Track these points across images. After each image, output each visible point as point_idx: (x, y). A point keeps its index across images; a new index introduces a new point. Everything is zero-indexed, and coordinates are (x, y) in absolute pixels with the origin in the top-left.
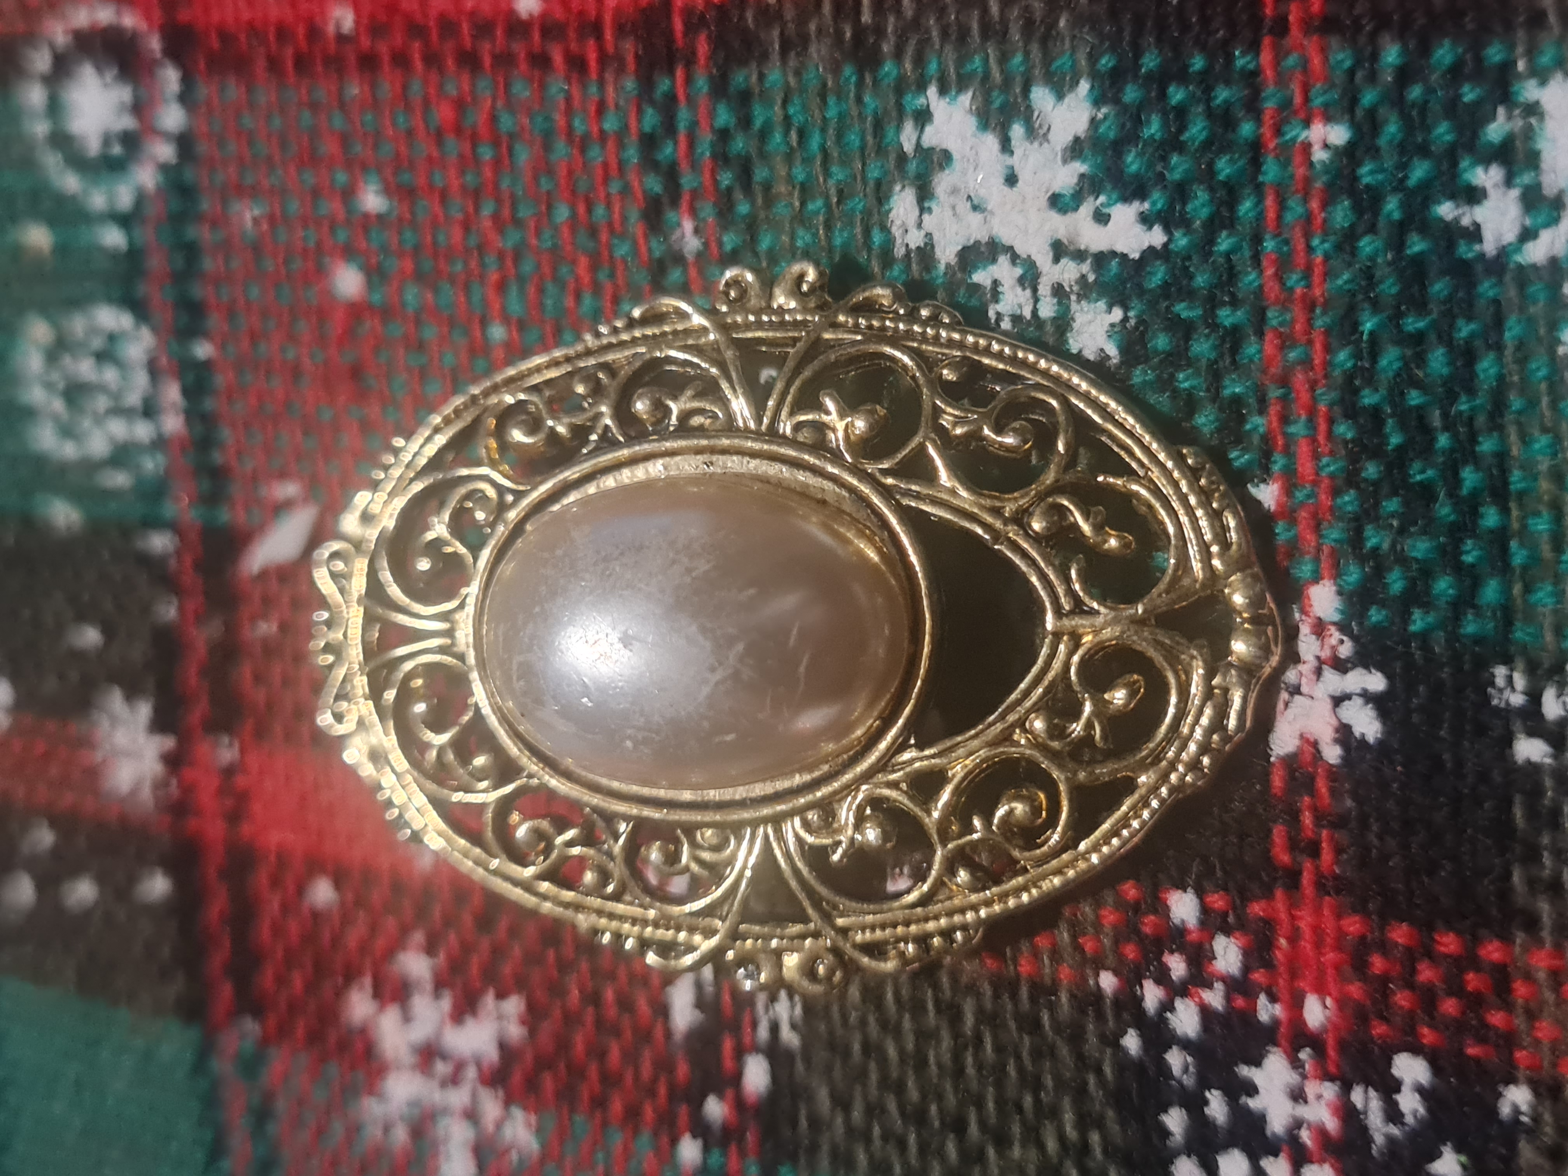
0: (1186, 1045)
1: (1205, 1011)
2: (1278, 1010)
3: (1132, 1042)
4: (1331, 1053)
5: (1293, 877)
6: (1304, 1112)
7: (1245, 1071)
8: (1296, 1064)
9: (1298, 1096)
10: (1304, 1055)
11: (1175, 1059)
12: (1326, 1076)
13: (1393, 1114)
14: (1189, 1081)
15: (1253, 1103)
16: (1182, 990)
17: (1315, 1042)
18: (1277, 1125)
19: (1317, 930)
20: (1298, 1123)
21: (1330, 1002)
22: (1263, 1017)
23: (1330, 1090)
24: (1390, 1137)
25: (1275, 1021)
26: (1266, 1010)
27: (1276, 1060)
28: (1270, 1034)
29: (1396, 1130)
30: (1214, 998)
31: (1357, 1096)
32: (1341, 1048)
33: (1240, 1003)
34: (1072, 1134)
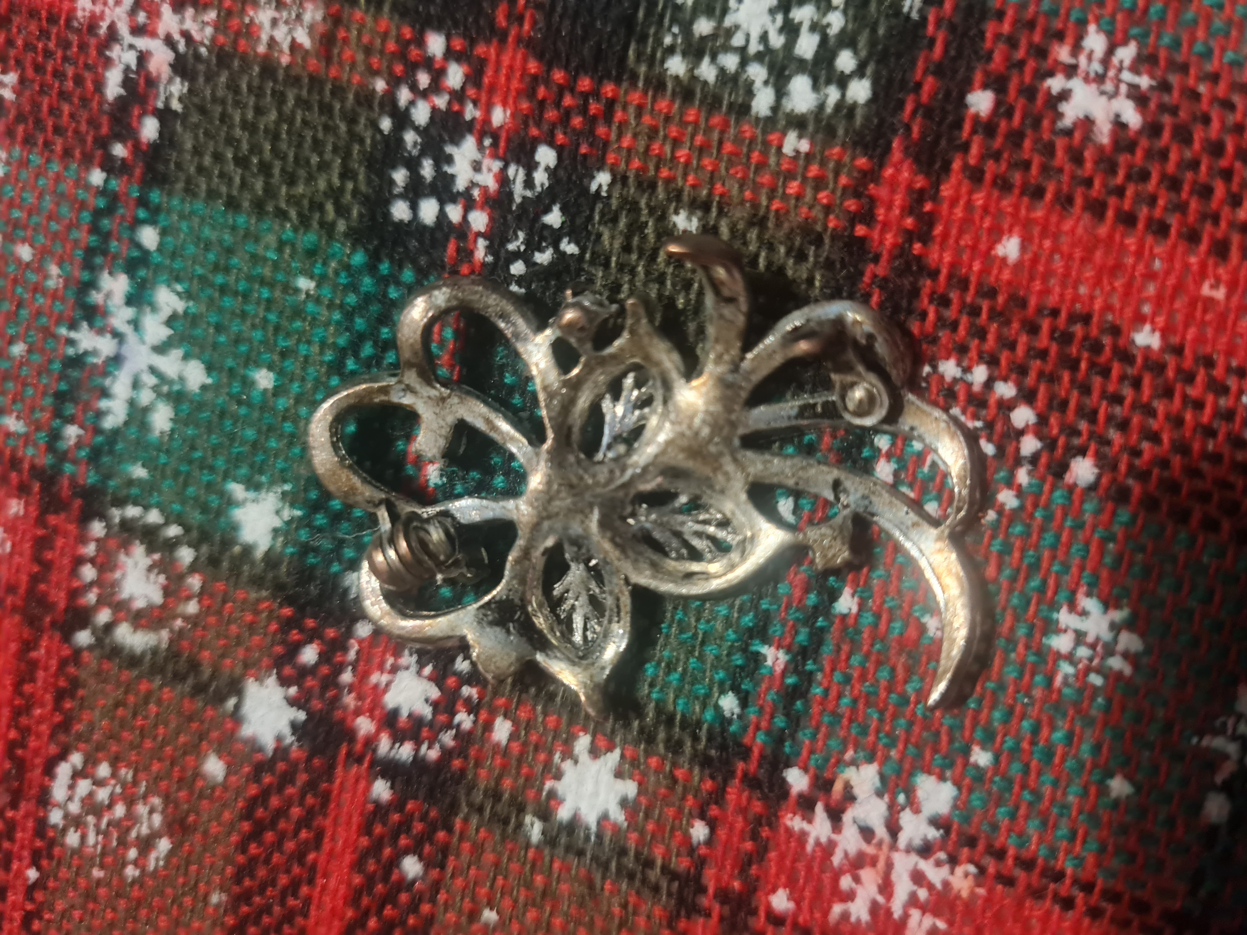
0: (419, 130)
1: (434, 110)
2: (478, 114)
3: (386, 124)
4: (502, 144)
5: (503, 37)
6: (479, 178)
7: (449, 149)
8: (480, 147)
9: (477, 167)
10: (487, 142)
11: (410, 137)
12: (496, 157)
14: (415, 152)
15: (450, 170)
16: (425, 94)
17: (495, 136)
18: (461, 185)
19: (511, 67)
20: (473, 184)
21: (508, 113)
22: (468, 117)
23: (497, 165)
24: (524, 198)
25: (474, 119)
26: (470, 112)
27: (469, 143)
28: (469, 127)
29: (529, 194)
30: (441, 102)
31: (511, 171)
32: (508, 140)
33: (456, 108)
34: (336, 182)
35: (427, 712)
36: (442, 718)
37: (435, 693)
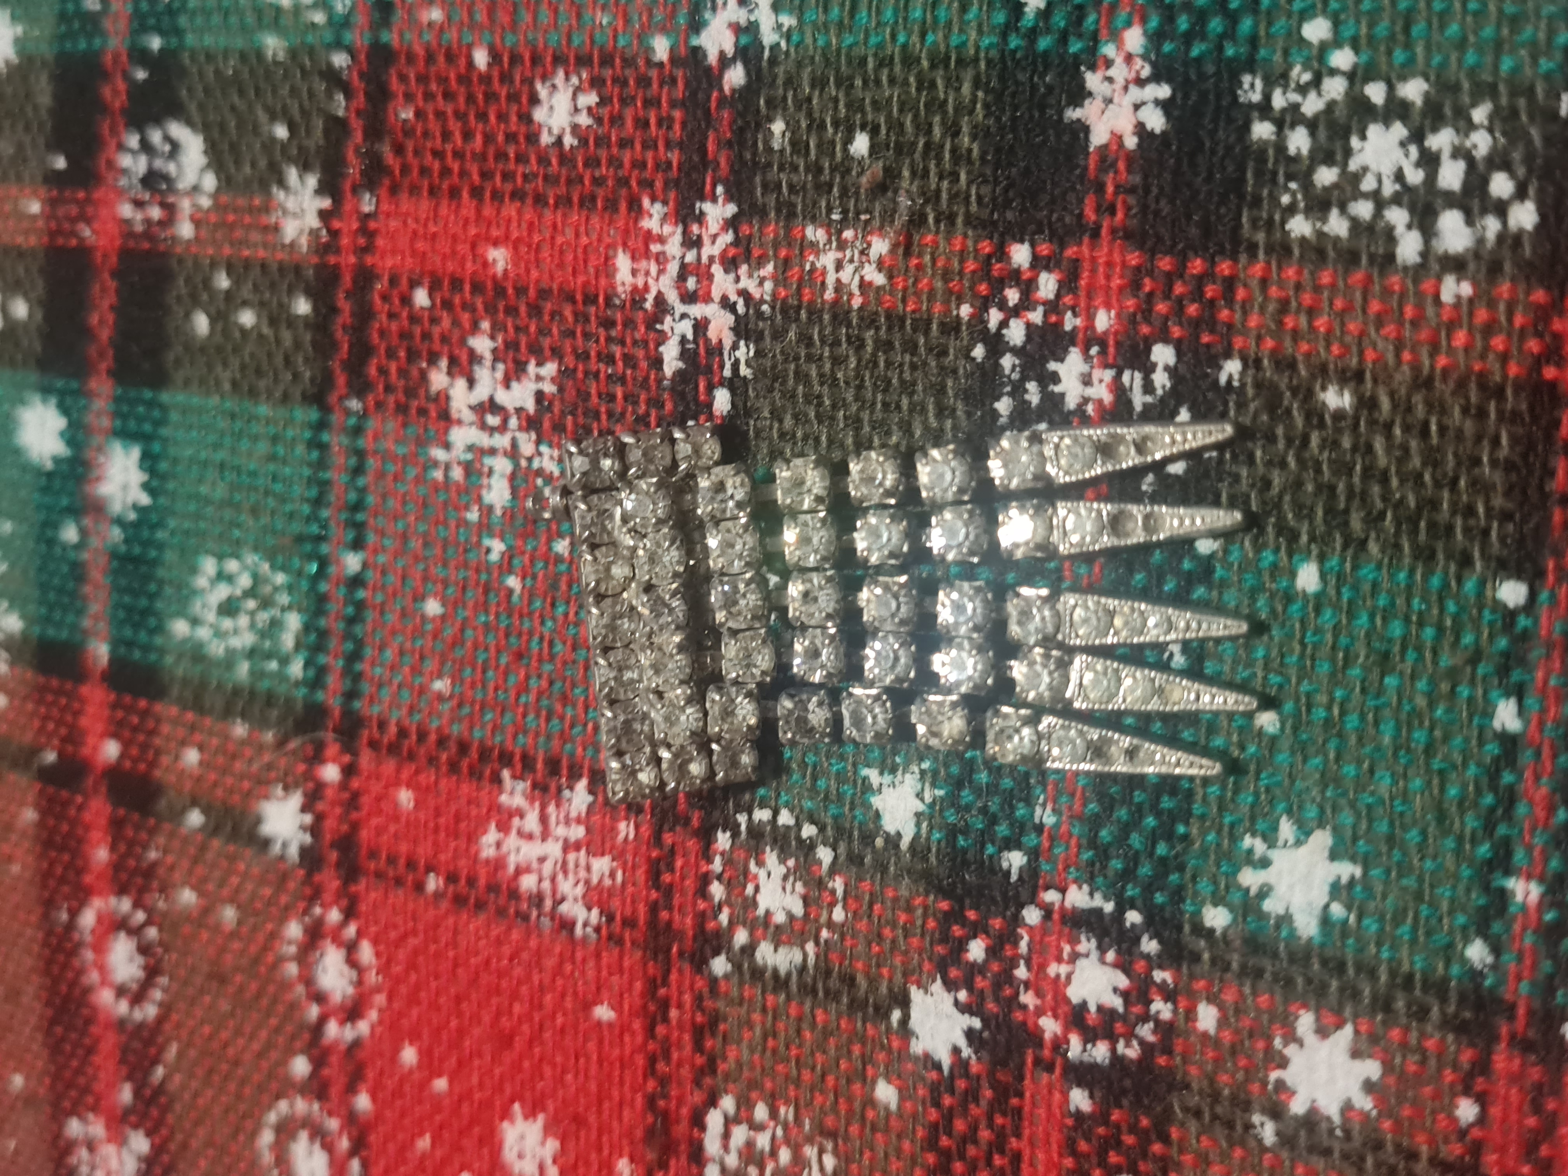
0: (1016, 351)
1: (1030, 327)
2: (1078, 322)
3: (979, 352)
4: (1111, 350)
5: (1095, 232)
6: (1090, 392)
7: (1052, 366)
8: (1087, 358)
9: (1087, 381)
10: (1094, 350)
11: (1007, 361)
12: (1106, 366)
13: (1148, 387)
14: (1015, 376)
15: (1057, 389)
16: (1016, 312)
17: (1102, 341)
18: (1071, 403)
19: (1109, 264)
20: (1086, 400)
21: (1113, 313)
22: (1068, 327)
23: (1109, 375)
24: (1145, 405)
25: (1075, 328)
26: (1070, 322)
27: (1074, 356)
28: (1071, 339)
29: (1149, 399)
30: (1036, 316)
31: (1126, 377)
32: (1118, 344)
33: (1053, 319)
34: (933, 422)
35: (1117, 1003)
36: (1137, 1009)
37: (1123, 982)
